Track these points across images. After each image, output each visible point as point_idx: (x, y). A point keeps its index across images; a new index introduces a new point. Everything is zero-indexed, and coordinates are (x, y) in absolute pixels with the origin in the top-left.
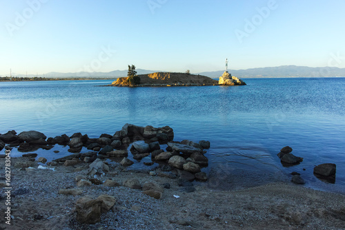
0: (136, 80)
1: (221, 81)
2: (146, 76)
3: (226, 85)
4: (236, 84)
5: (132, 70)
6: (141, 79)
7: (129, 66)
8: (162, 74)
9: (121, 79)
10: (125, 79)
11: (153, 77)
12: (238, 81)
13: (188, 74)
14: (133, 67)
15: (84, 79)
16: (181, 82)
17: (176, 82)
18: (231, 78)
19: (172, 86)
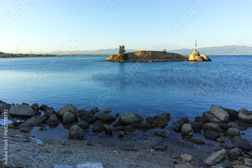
0: (125, 57)
1: (191, 58)
2: (133, 54)
3: (195, 61)
4: (204, 60)
5: (122, 49)
6: (129, 56)
7: (120, 46)
8: (145, 52)
9: (114, 56)
10: (117, 56)
11: (138, 55)
12: (205, 58)
13: (164, 53)
14: (123, 47)
15: (79, 56)
16: (159, 58)
17: (155, 58)
18: (199, 55)
19: (153, 61)
